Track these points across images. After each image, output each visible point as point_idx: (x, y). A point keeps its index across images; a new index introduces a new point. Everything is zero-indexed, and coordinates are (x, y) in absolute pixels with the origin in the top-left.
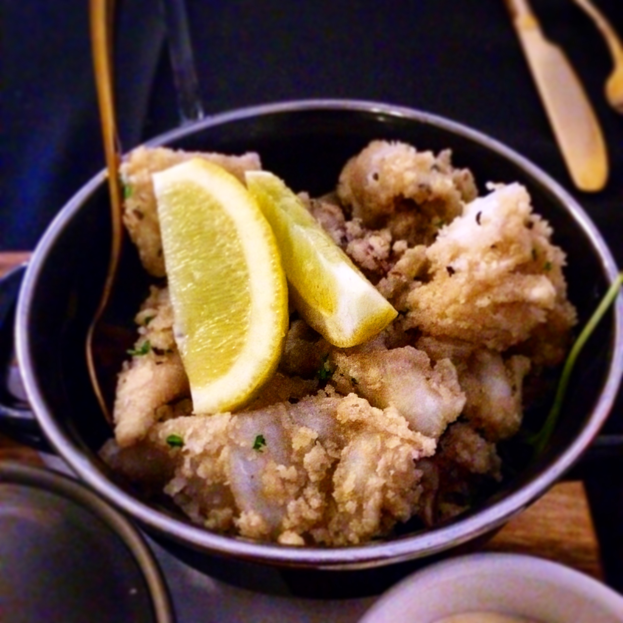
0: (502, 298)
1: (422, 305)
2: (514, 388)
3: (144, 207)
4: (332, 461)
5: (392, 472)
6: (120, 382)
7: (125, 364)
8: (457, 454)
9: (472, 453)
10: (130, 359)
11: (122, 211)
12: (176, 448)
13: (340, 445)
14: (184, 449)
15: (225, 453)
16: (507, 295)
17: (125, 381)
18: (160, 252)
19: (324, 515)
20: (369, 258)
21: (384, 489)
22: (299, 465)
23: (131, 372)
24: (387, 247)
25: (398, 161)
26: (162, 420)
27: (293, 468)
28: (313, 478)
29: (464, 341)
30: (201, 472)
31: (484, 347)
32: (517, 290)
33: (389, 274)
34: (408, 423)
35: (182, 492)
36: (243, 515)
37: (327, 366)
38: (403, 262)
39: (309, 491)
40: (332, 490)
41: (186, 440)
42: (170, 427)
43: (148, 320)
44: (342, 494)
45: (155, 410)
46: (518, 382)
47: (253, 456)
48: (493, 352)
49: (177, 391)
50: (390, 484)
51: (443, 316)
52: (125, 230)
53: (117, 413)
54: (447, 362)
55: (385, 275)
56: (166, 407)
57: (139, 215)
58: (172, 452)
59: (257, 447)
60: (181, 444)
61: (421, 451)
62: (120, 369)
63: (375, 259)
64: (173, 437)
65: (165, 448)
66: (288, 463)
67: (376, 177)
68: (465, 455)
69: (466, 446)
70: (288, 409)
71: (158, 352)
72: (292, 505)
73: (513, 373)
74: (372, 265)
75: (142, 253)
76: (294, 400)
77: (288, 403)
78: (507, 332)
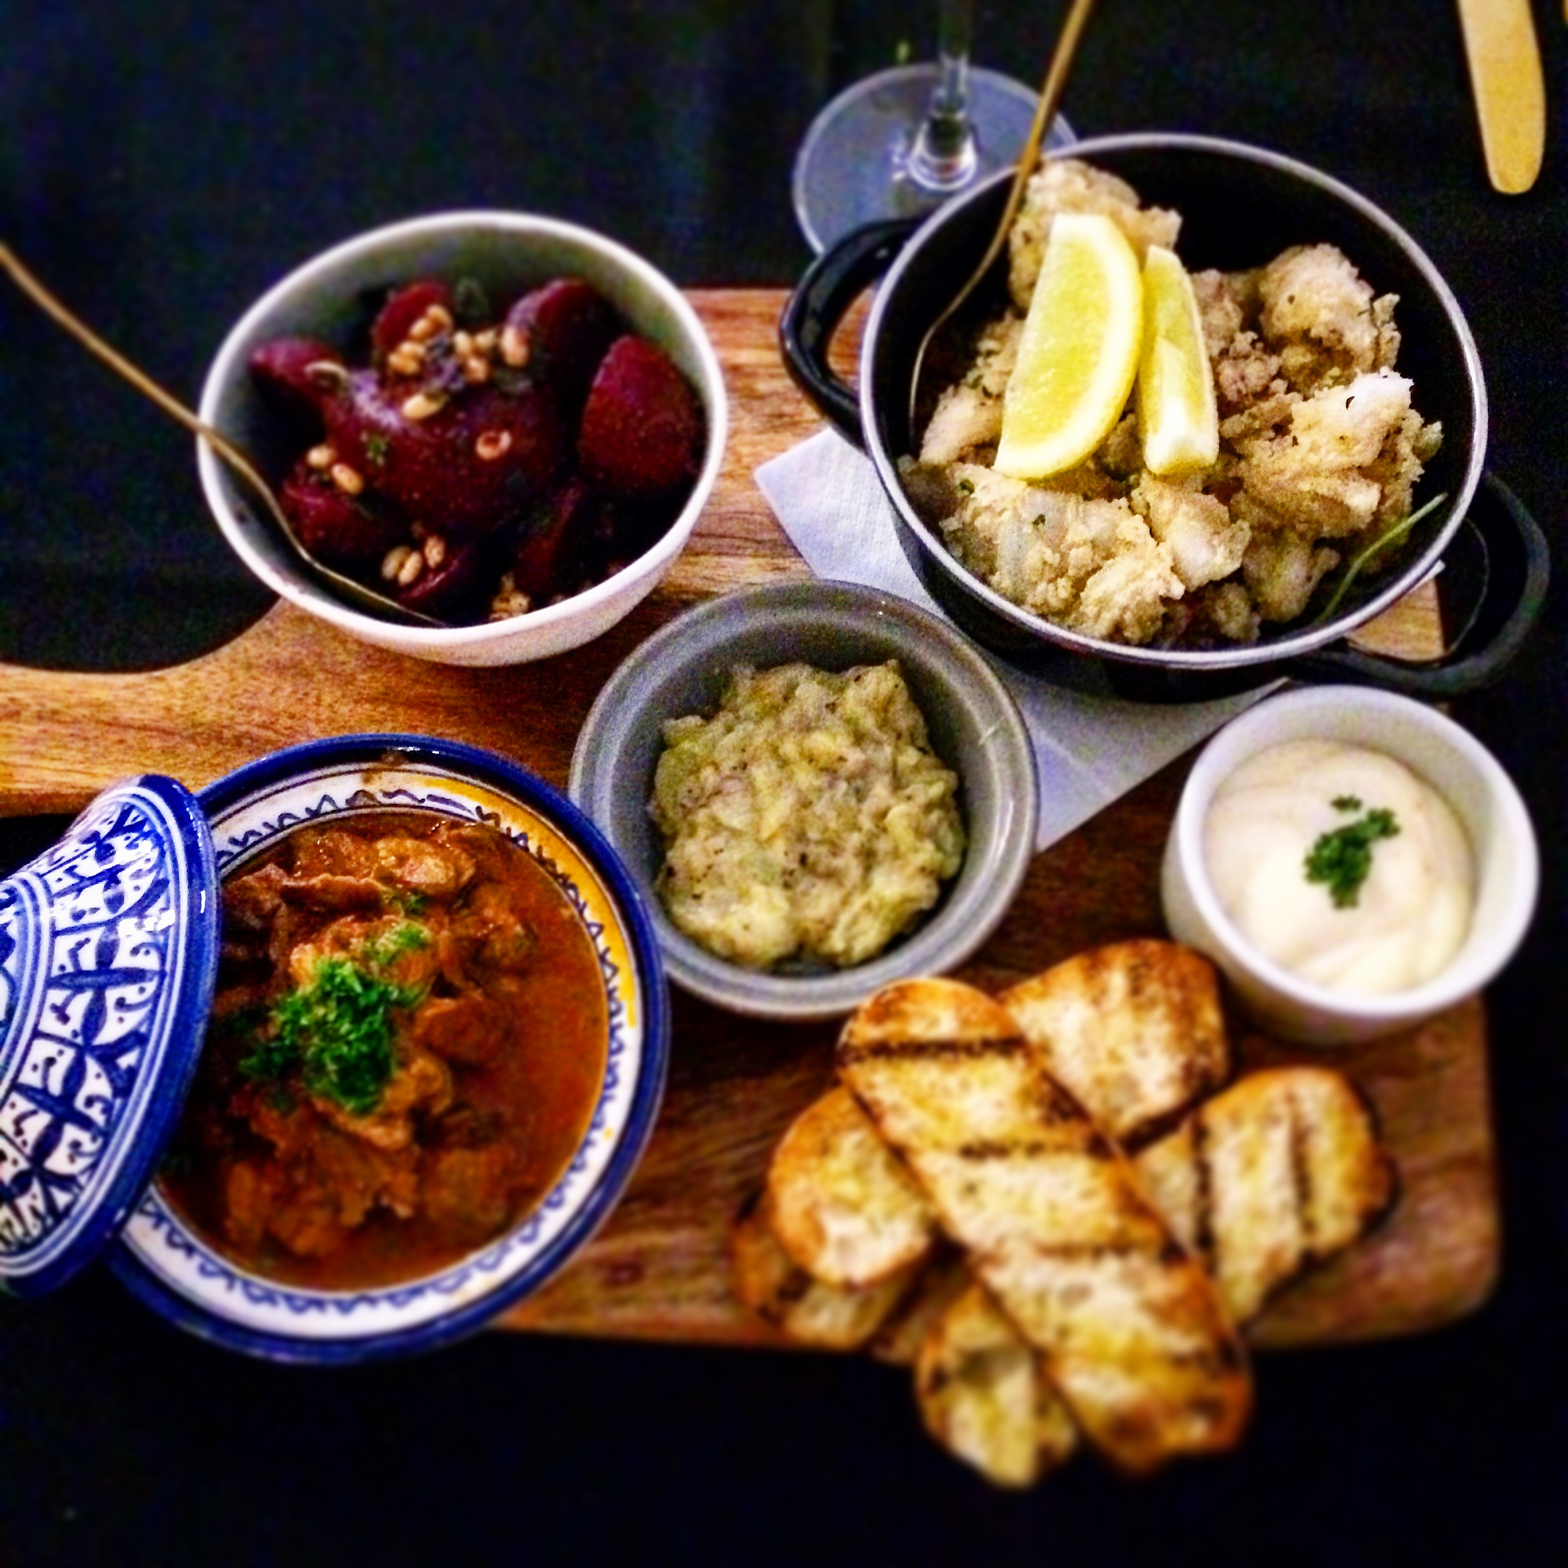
0: (1324, 491)
1: (1254, 461)
2: (1309, 578)
3: (1036, 234)
4: (1095, 566)
5: (1138, 598)
6: (940, 407)
7: (951, 389)
8: (1215, 611)
9: (1229, 614)
10: (957, 385)
11: (1013, 222)
12: (966, 493)
13: (1109, 556)
14: (973, 496)
15: (1007, 516)
16: (1329, 489)
17: (945, 408)
18: (1032, 285)
19: (1066, 608)
20: (1234, 387)
21: (1125, 609)
22: (1064, 556)
23: (956, 400)
24: (1264, 382)
25: (1324, 292)
26: (962, 459)
27: (1058, 556)
28: (1071, 572)
29: (1275, 512)
30: (978, 523)
31: (1293, 528)
32: (1340, 490)
33: (1247, 412)
34: (1172, 564)
35: (954, 532)
36: (997, 574)
37: (1132, 478)
38: (1266, 406)
39: (1062, 582)
40: (1083, 590)
41: (977, 489)
42: (968, 472)
43: (990, 353)
44: (1088, 596)
45: (962, 449)
46: (1317, 574)
47: (1028, 529)
48: (1302, 536)
49: (987, 439)
50: (1132, 605)
51: (1265, 482)
52: (1006, 245)
53: (928, 435)
54: (1246, 525)
55: (1242, 412)
56: (972, 449)
57: (1028, 239)
58: (960, 494)
59: (1036, 523)
60: (971, 491)
61: (1169, 591)
62: (943, 390)
63: (1239, 392)
64: (967, 481)
65: (956, 488)
66: (1055, 548)
67: (1291, 299)
68: (1221, 615)
69: (1227, 608)
70: (1078, 503)
71: (987, 393)
72: (1042, 586)
73: (1315, 564)
74: (1232, 395)
75: (1013, 276)
76: (1087, 498)
77: (1081, 498)
78: (1320, 524)
